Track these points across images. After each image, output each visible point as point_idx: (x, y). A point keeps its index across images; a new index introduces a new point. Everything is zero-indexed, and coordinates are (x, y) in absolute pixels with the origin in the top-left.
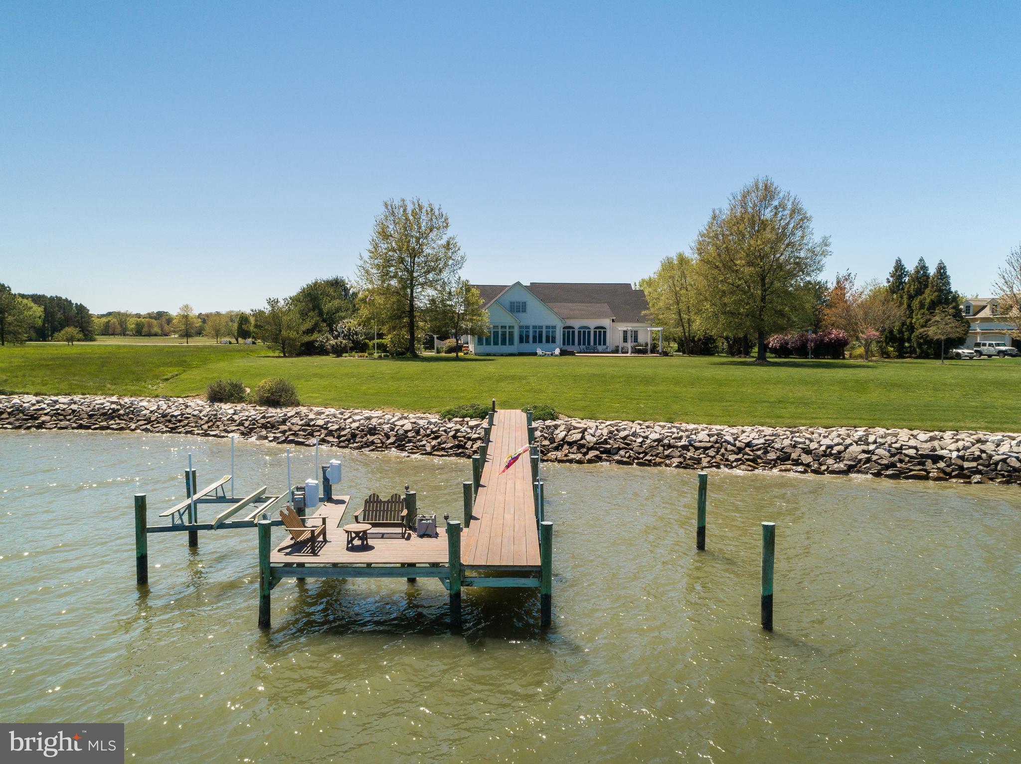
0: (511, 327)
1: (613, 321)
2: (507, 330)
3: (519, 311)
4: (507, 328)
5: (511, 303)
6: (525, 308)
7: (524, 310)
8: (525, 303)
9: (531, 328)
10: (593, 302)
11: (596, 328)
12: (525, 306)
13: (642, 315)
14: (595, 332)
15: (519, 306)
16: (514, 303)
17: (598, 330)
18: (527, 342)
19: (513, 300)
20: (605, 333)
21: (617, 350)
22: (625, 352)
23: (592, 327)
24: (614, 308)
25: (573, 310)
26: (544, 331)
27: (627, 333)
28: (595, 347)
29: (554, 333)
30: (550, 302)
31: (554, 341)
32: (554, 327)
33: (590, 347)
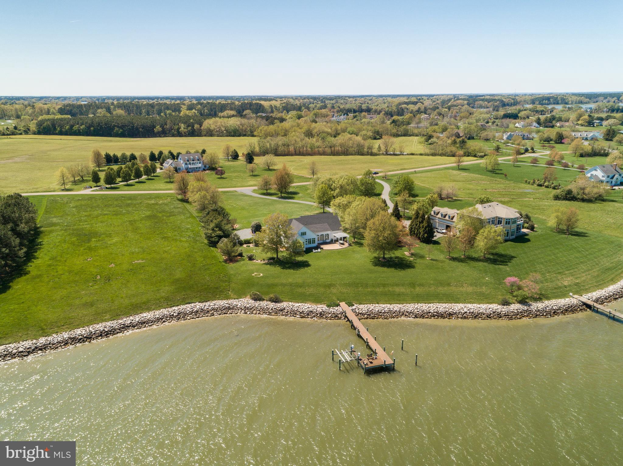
6: (306, 234)
10: (322, 223)
11: (326, 235)
21: (332, 240)
22: (335, 241)
23: (324, 234)
24: (329, 225)
25: (317, 228)
26: (312, 240)
27: (335, 236)
28: (326, 241)
29: (315, 240)
30: (309, 225)
31: (315, 243)
32: (315, 238)
33: (324, 241)
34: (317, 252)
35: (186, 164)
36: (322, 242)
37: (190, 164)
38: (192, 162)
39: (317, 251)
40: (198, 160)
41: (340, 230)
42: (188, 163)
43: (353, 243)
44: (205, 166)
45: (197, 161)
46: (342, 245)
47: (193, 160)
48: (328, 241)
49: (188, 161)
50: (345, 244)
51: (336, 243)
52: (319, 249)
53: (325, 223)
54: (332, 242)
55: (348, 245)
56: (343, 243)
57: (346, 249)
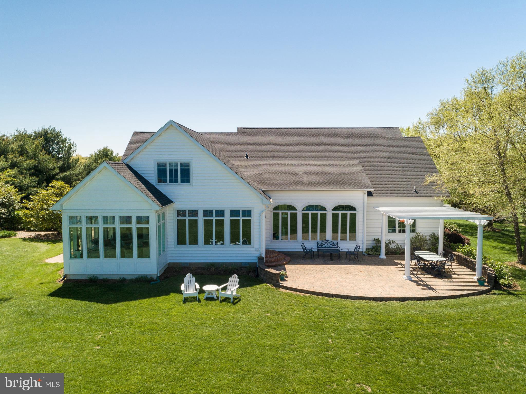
0: (140, 219)
1: (370, 194)
2: (134, 226)
3: (176, 181)
4: (134, 220)
5: (159, 165)
6: (188, 175)
7: (186, 178)
8: (188, 165)
9: (201, 214)
10: (334, 159)
11: (335, 209)
12: (188, 170)
13: (427, 183)
14: (335, 216)
15: (177, 171)
16: (165, 164)
17: (340, 212)
18: (194, 241)
19: (162, 159)
20: (353, 217)
21: (376, 247)
23: (329, 207)
26: (227, 220)
27: (394, 220)
28: (335, 243)
29: (247, 224)
30: (261, 159)
31: (247, 240)
32: (248, 213)
33: (324, 243)
39: (210, 287)
48: (348, 246)
50: (453, 276)
51: (398, 263)
52: (237, 276)
53: (348, 160)
54: (377, 257)
55: (477, 284)
56: (443, 264)
57: (462, 305)
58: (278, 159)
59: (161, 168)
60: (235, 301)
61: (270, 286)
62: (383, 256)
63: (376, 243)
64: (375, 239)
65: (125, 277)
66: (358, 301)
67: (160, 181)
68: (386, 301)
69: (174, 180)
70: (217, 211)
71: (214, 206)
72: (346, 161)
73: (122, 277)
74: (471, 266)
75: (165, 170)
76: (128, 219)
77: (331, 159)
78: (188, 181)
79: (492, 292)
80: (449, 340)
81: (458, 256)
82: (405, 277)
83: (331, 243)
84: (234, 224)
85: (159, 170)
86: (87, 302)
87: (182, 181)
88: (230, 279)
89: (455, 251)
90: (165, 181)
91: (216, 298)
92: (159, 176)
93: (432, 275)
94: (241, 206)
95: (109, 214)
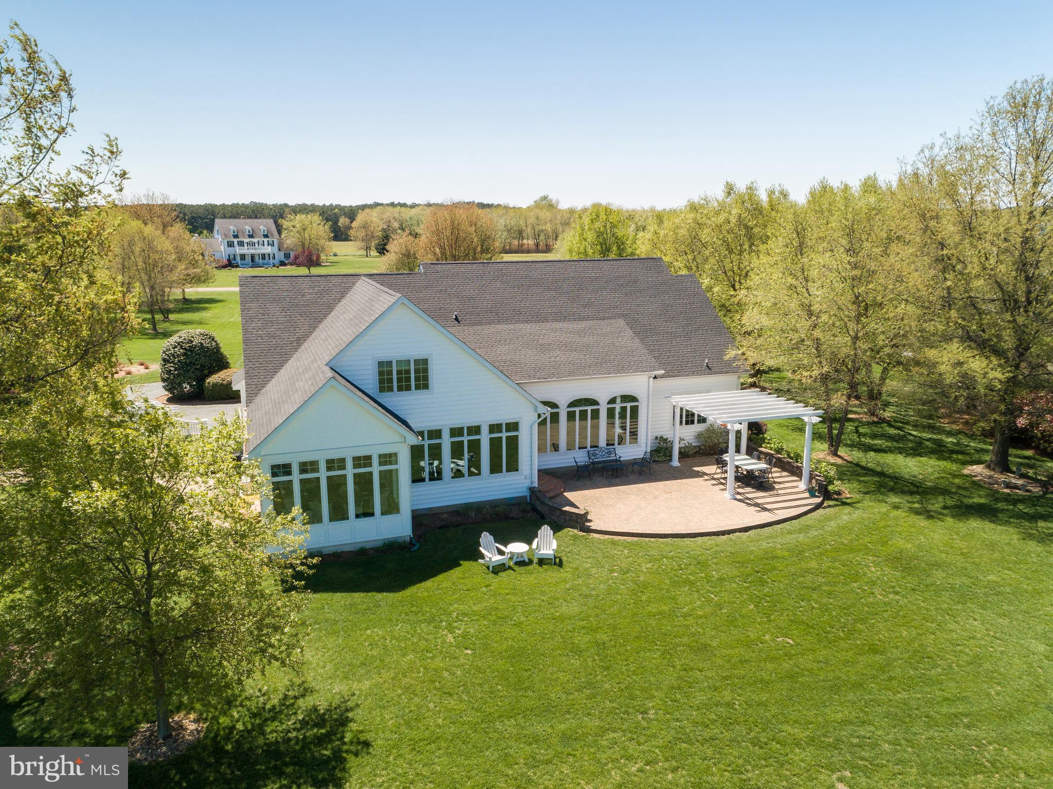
0: (384, 459)
1: (656, 378)
2: (376, 470)
3: (408, 388)
4: (375, 461)
5: (381, 364)
6: (426, 378)
7: (423, 383)
8: (425, 361)
9: (446, 434)
12: (426, 370)
14: (611, 412)
15: (408, 372)
16: (390, 363)
17: (617, 406)
19: (385, 355)
20: (634, 411)
21: (662, 450)
22: (683, 455)
23: (603, 399)
24: (643, 332)
25: (545, 348)
26: (485, 439)
27: (693, 415)
28: (612, 450)
29: (513, 443)
30: (480, 323)
31: (513, 466)
32: (514, 426)
33: (597, 452)
34: (522, 563)
35: (230, 245)
36: (580, 457)
37: (241, 244)
38: (247, 240)
39: (518, 548)
40: (266, 236)
41: (727, 368)
42: (236, 241)
43: (841, 476)
44: (287, 256)
45: (261, 239)
46: (750, 493)
47: (251, 236)
48: (628, 452)
49: (236, 236)
50: (777, 486)
51: (699, 472)
52: (549, 528)
53: (609, 318)
54: (666, 465)
55: (807, 495)
56: (763, 471)
57: (808, 527)
58: (507, 321)
59: (384, 369)
60: (557, 562)
61: (576, 531)
62: (676, 463)
63: (660, 443)
64: (656, 438)
65: (364, 545)
66: (699, 539)
67: (382, 390)
68: (729, 534)
69: (404, 386)
70: (469, 428)
71: (465, 420)
72: (607, 321)
73: (360, 546)
74: (796, 472)
75: (390, 373)
76: (365, 461)
77: (584, 319)
78: (426, 387)
79: (825, 504)
80: (823, 575)
81: (767, 454)
82: (727, 495)
83: (606, 451)
84: (495, 444)
85: (381, 373)
86: (362, 594)
87: (418, 387)
88: (539, 532)
89: (761, 447)
90: (391, 389)
91: (527, 560)
92: (381, 381)
93: (753, 488)
94: (504, 417)
95: (335, 455)
